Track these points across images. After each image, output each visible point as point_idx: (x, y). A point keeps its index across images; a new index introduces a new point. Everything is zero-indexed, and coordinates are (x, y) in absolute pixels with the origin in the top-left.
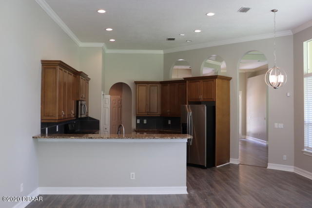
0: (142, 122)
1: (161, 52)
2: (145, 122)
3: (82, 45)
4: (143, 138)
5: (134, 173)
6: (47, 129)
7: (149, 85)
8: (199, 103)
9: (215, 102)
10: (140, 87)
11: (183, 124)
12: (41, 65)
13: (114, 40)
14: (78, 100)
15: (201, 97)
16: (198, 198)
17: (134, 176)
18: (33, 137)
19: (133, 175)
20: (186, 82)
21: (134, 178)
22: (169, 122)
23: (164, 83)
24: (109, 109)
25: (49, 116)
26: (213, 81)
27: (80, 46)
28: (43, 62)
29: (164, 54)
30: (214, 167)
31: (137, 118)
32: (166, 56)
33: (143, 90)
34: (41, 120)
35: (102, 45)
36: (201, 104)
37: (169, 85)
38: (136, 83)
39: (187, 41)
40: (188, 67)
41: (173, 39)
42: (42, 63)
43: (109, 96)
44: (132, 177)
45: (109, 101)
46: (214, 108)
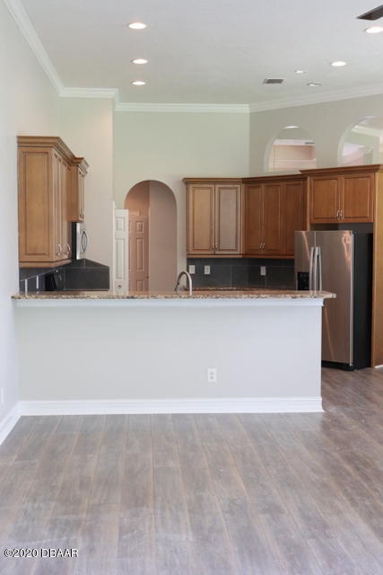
0: (199, 271)
1: (245, 109)
2: (207, 270)
3: (65, 92)
4: (236, 298)
5: (215, 370)
6: (26, 281)
7: (218, 186)
8: (334, 227)
9: (372, 225)
10: (196, 191)
11: (299, 273)
12: (16, 145)
13: (143, 83)
14: (74, 220)
15: (341, 215)
17: (215, 376)
18: (13, 297)
19: (212, 374)
20: (306, 179)
21: (215, 380)
22: (263, 271)
23: (250, 183)
24: (127, 240)
25: (35, 254)
26: (368, 177)
27: (61, 96)
28: (21, 140)
29: (252, 114)
30: (369, 369)
31: (190, 261)
32: (256, 118)
33: (202, 197)
34: (20, 262)
35: (111, 93)
36: (337, 229)
37: (263, 185)
38: (188, 182)
39: (308, 84)
40: (302, 143)
41: (280, 81)
42: (19, 143)
43: (126, 213)
44: (212, 378)
45: (127, 223)
46: (370, 237)
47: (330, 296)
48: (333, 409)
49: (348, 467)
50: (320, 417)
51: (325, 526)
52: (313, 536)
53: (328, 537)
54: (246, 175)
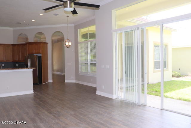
7: (5, 46)
11: (26, 65)
16: (39, 94)
21: (8, 89)
22: (17, 65)
29: (13, 30)
30: (42, 84)
41: (20, 23)
47: (34, 68)
48: (36, 92)
49: (41, 103)
50: (33, 94)
51: (39, 114)
52: (37, 116)
53: (39, 116)
54: (12, 43)
